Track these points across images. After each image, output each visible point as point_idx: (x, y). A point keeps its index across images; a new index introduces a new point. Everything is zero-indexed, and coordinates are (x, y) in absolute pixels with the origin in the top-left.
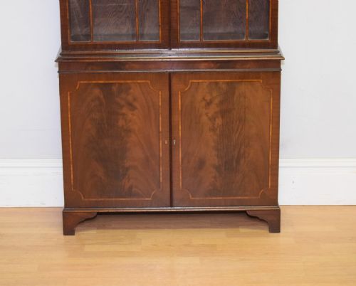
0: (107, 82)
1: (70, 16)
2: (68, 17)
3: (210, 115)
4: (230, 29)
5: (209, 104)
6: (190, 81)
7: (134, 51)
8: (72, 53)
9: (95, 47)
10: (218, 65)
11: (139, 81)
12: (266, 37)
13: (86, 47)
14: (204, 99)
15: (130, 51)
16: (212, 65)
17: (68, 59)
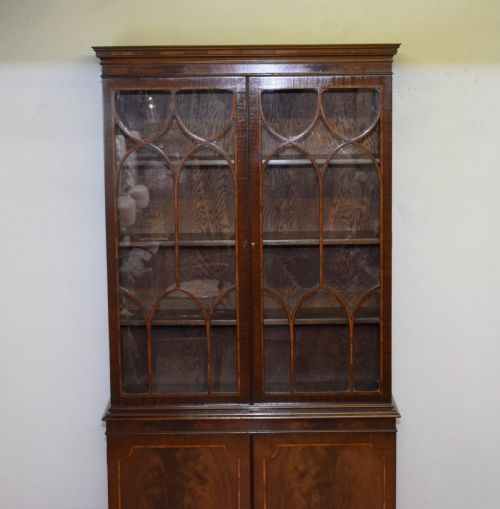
0: (169, 447)
1: (122, 361)
2: (120, 362)
3: (304, 490)
4: (330, 377)
5: (302, 475)
6: (279, 446)
7: (206, 406)
8: (125, 408)
9: (155, 401)
10: (314, 424)
11: (211, 446)
12: (376, 388)
13: (144, 401)
14: (296, 469)
15: (199, 406)
16: (307, 425)
17: (119, 417)
